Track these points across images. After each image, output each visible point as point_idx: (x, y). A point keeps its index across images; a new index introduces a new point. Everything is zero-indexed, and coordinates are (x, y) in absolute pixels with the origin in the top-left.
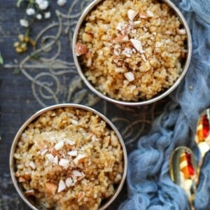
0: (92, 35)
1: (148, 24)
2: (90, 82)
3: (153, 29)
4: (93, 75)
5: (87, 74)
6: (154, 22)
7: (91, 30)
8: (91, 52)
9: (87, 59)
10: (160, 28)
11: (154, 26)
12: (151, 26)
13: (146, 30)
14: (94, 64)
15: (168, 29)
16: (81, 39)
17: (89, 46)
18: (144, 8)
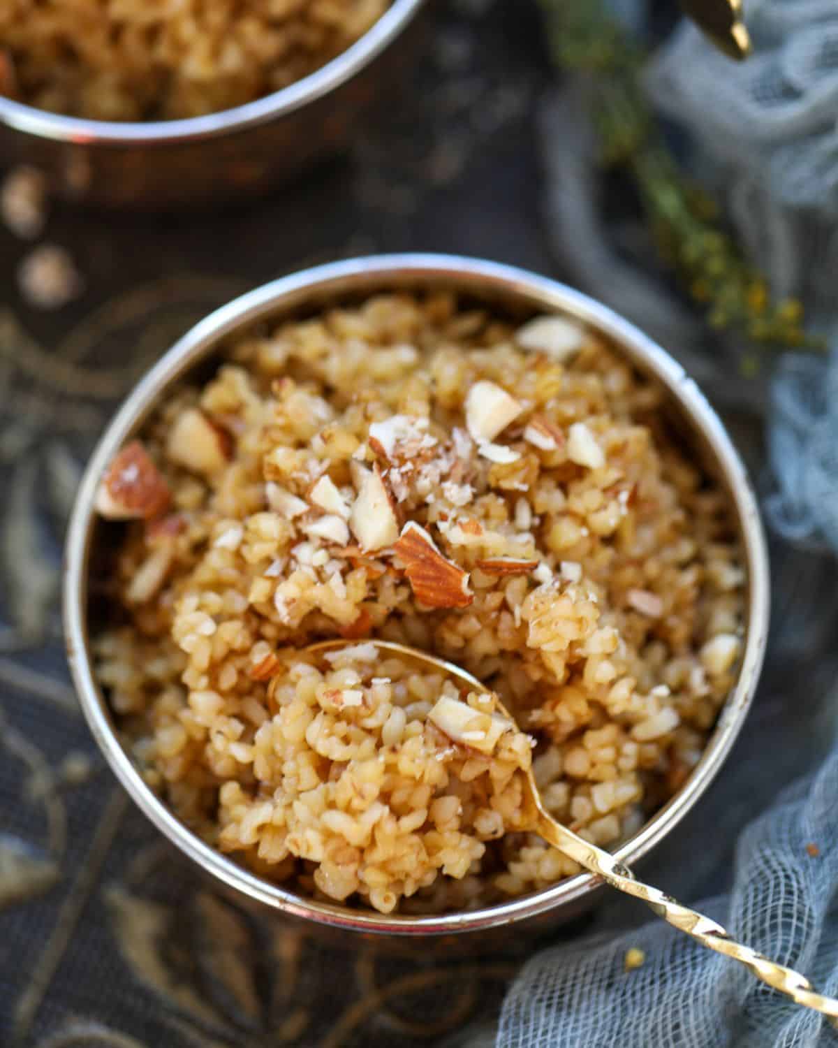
0: (228, 443)
1: (550, 499)
2: (106, 692)
3: (566, 534)
4: (137, 666)
5: (107, 646)
6: (586, 498)
7: (236, 411)
8: (182, 529)
9: (141, 560)
10: (606, 555)
11: (583, 522)
12: (566, 513)
13: (524, 517)
14: (166, 600)
15: (650, 587)
16: (163, 443)
17: (188, 495)
18: (569, 410)
